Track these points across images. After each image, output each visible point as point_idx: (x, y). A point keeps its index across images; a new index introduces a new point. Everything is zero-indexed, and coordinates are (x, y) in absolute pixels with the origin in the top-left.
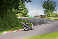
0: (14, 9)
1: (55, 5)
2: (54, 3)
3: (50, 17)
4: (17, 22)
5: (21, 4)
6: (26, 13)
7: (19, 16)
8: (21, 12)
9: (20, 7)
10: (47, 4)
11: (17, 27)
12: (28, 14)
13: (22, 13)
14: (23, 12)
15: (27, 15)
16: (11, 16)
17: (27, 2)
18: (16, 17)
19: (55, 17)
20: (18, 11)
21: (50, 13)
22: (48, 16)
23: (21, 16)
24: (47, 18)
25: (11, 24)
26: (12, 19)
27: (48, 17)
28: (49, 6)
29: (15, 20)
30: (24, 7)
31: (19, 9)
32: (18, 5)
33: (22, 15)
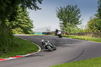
0: (7, 20)
1: (79, 15)
2: (78, 10)
3: (71, 34)
4: (13, 42)
5: (20, 12)
6: (30, 27)
7: (17, 33)
8: (20, 27)
9: (19, 18)
10: (66, 13)
11: (12, 52)
12: (32, 29)
13: (22, 28)
14: (23, 25)
15: (30, 31)
16: (3, 32)
17: (31, 8)
18: (11, 35)
19: (79, 34)
20: (16, 24)
21: (71, 28)
22: (66, 33)
23: (20, 32)
24: (65, 37)
25: (3, 46)
26: (4, 38)
27: (68, 34)
28: (69, 16)
29: (9, 40)
30: (25, 17)
31: (17, 21)
32: (15, 14)
33: (22, 30)
